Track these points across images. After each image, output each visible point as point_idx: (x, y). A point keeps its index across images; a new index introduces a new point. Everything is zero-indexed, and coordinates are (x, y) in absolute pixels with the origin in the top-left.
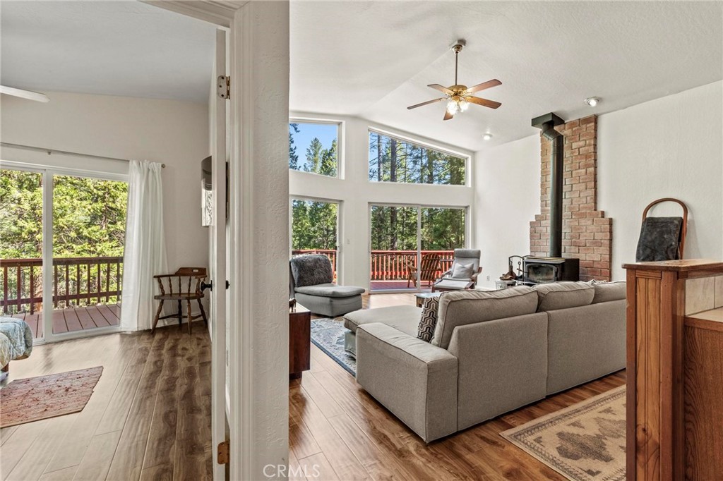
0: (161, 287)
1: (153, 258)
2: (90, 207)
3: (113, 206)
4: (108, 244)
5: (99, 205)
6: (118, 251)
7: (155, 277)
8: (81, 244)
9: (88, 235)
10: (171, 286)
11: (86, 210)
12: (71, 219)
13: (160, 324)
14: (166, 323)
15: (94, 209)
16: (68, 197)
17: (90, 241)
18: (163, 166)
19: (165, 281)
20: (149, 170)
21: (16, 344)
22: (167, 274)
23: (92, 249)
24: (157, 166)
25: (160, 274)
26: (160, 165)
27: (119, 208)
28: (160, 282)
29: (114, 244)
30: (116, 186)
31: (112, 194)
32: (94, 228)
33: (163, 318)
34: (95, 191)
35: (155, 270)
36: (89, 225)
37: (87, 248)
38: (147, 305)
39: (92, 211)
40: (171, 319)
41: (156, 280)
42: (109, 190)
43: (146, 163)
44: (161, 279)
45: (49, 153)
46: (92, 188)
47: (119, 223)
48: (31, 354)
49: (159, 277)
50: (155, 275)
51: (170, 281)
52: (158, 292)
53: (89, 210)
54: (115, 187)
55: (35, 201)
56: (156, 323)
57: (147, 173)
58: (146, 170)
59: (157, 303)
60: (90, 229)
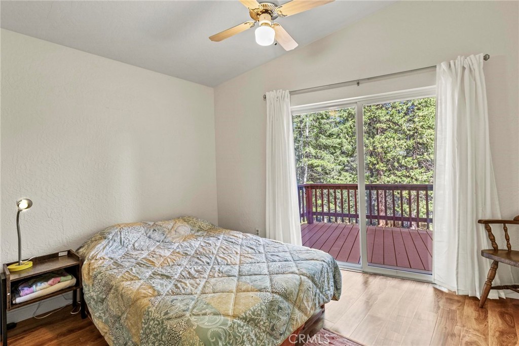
0: (492, 238)
1: (476, 193)
2: (405, 144)
3: (421, 141)
4: (419, 171)
5: (411, 142)
6: (426, 176)
7: (480, 222)
8: (401, 171)
9: (405, 165)
10: (508, 239)
11: (403, 146)
12: (394, 154)
13: (493, 295)
14: (503, 294)
15: (408, 145)
16: (392, 139)
17: (407, 168)
18: (486, 58)
19: (496, 230)
20: (464, 68)
21: (323, 288)
22: (499, 218)
23: (408, 174)
24: (476, 60)
25: (488, 217)
26: (482, 56)
27: (425, 142)
28: (489, 230)
29: (423, 170)
30: (422, 125)
31: (420, 132)
32: (408, 159)
33: (498, 288)
34: (408, 132)
35: (480, 211)
36: (405, 157)
37: (404, 173)
38: (469, 260)
39: (407, 147)
40: (509, 291)
41: (482, 227)
42: (417, 129)
43: (459, 61)
44: (491, 225)
45: (358, 84)
46: (406, 130)
47: (425, 154)
48: (341, 297)
49: (486, 223)
50: (480, 218)
51: (506, 230)
52: (486, 245)
53: (405, 146)
54: (422, 127)
55: (375, 144)
56: (487, 293)
57: (463, 75)
58: (460, 70)
59: (487, 264)
60: (406, 160)
